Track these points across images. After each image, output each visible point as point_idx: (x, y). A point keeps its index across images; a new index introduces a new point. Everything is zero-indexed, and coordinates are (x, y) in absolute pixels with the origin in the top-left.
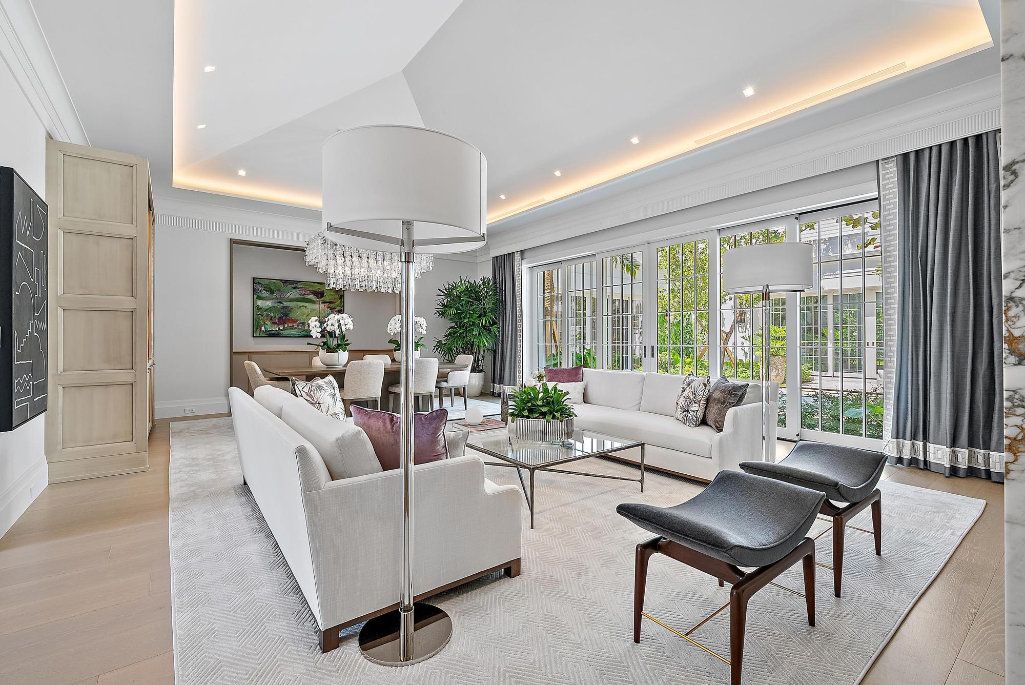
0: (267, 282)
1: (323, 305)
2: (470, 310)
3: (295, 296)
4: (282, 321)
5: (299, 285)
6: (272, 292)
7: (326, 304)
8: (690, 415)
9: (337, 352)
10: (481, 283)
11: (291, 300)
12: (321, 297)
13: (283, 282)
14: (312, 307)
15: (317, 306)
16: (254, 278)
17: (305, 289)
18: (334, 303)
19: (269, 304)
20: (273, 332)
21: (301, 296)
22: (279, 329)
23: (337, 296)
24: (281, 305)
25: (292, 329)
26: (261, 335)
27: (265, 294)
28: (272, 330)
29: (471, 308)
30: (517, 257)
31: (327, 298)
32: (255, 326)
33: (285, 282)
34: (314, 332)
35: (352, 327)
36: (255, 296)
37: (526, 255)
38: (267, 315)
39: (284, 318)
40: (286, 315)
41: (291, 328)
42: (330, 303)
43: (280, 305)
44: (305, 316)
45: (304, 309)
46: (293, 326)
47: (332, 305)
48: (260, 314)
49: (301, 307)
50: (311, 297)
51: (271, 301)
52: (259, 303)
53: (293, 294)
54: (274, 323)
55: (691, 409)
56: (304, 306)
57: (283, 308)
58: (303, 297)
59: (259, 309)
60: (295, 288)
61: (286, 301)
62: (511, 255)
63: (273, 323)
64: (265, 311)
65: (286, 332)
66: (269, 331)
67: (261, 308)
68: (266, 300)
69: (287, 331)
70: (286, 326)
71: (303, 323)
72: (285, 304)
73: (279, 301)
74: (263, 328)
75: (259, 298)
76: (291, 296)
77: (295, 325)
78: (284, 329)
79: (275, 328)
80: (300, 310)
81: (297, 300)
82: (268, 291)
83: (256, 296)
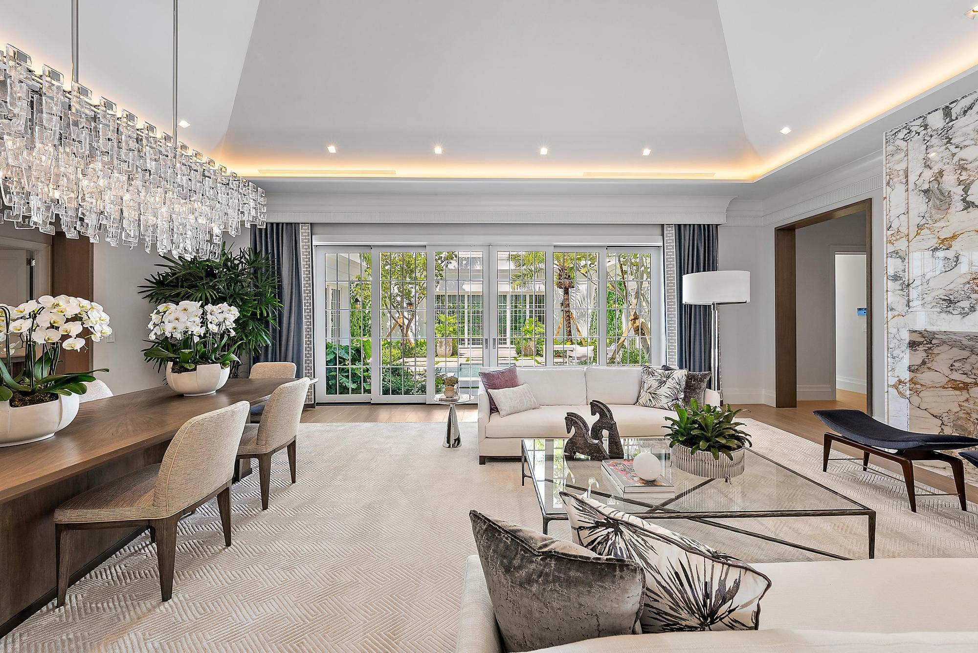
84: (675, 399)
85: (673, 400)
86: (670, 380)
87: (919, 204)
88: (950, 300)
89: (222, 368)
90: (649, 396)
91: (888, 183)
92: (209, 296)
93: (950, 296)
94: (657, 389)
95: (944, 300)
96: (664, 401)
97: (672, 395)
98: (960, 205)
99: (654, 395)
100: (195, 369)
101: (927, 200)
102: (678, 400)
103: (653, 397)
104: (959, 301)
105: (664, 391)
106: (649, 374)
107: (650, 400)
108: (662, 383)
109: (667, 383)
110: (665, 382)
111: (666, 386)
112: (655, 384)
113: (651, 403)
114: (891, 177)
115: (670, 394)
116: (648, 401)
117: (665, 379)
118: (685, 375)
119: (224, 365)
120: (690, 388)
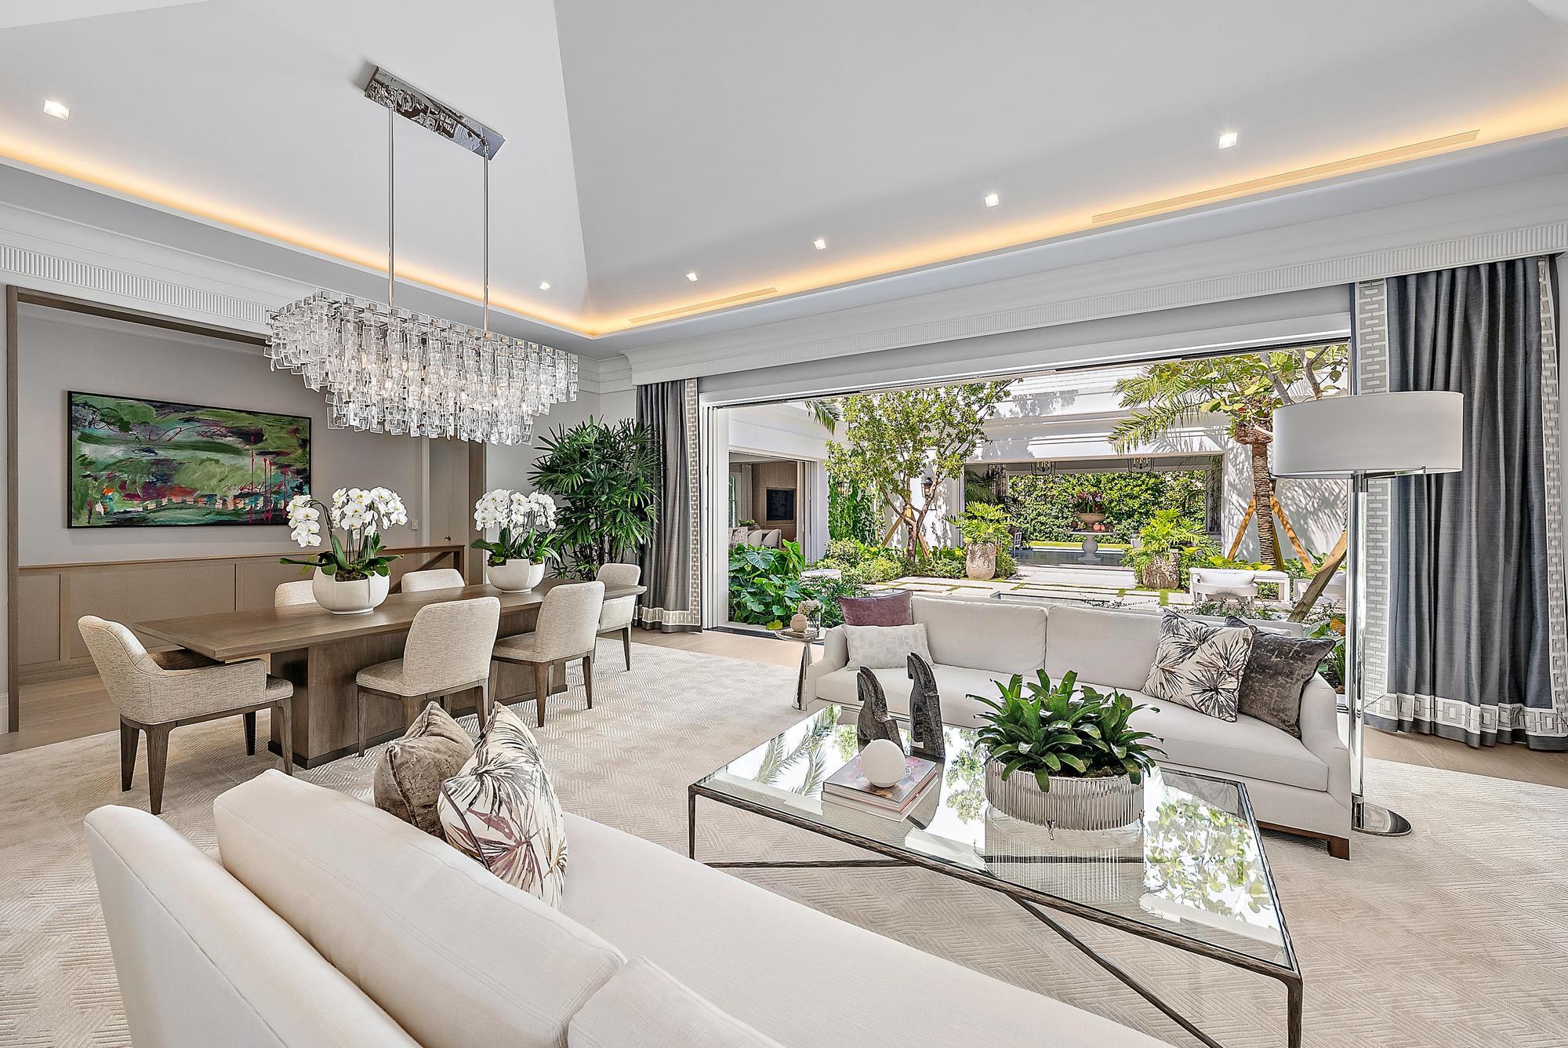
0: (111, 403)
1: (259, 460)
2: (611, 479)
3: (190, 436)
4: (151, 491)
5: (198, 415)
6: (125, 427)
7: (269, 458)
8: (1222, 699)
9: (366, 577)
10: (618, 427)
11: (179, 446)
12: (255, 443)
13: (154, 407)
14: (233, 463)
15: (246, 461)
16: (70, 394)
17: (215, 423)
18: (287, 454)
19: (116, 452)
20: (129, 516)
21: (205, 439)
22: (145, 509)
23: (295, 442)
24: (151, 457)
25: (181, 508)
26: (93, 522)
27: (102, 430)
28: (126, 512)
29: (612, 475)
30: (690, 389)
31: (270, 444)
32: (76, 503)
33: (162, 406)
34: (304, 534)
35: (403, 520)
36: (76, 435)
37: (705, 385)
38: (111, 478)
39: (159, 484)
40: (165, 478)
41: (178, 506)
42: (278, 454)
43: (148, 457)
44: (214, 482)
45: (213, 468)
46: (184, 502)
47: (282, 460)
48: (89, 476)
49: (203, 461)
50: (230, 440)
51: (122, 447)
52: (87, 450)
53: (184, 433)
54: (132, 496)
55: (1223, 687)
56: (212, 460)
57: (157, 462)
58: (210, 440)
59: (86, 463)
60: (188, 420)
61: (165, 447)
62: (678, 384)
63: (128, 495)
64: (105, 469)
65: (164, 516)
66: (115, 514)
67: (92, 463)
68: (108, 444)
69: (167, 513)
70: (165, 501)
71: (211, 497)
72: (162, 454)
73: (144, 446)
74: (99, 508)
75: (86, 438)
76: (178, 438)
77: (190, 500)
78: (160, 508)
79: (135, 507)
80: (201, 467)
81: (195, 446)
82: (113, 424)
83: (79, 434)
84: (1211, 690)
85: (1205, 691)
86: (1205, 646)
89: (531, 564)
90: (1160, 676)
92: (575, 483)
94: (1176, 662)
96: (1186, 691)
97: (1203, 679)
99: (1169, 674)
100: (504, 563)
102: (1218, 692)
103: (1167, 679)
105: (1189, 668)
106: (1168, 630)
107: (1161, 684)
108: (1188, 650)
109: (1198, 652)
110: (1194, 649)
111: (1195, 658)
112: (1175, 652)
113: (1163, 691)
115: (1199, 675)
116: (1159, 685)
117: (1195, 644)
118: (1245, 640)
119: (534, 560)
120: (1264, 672)
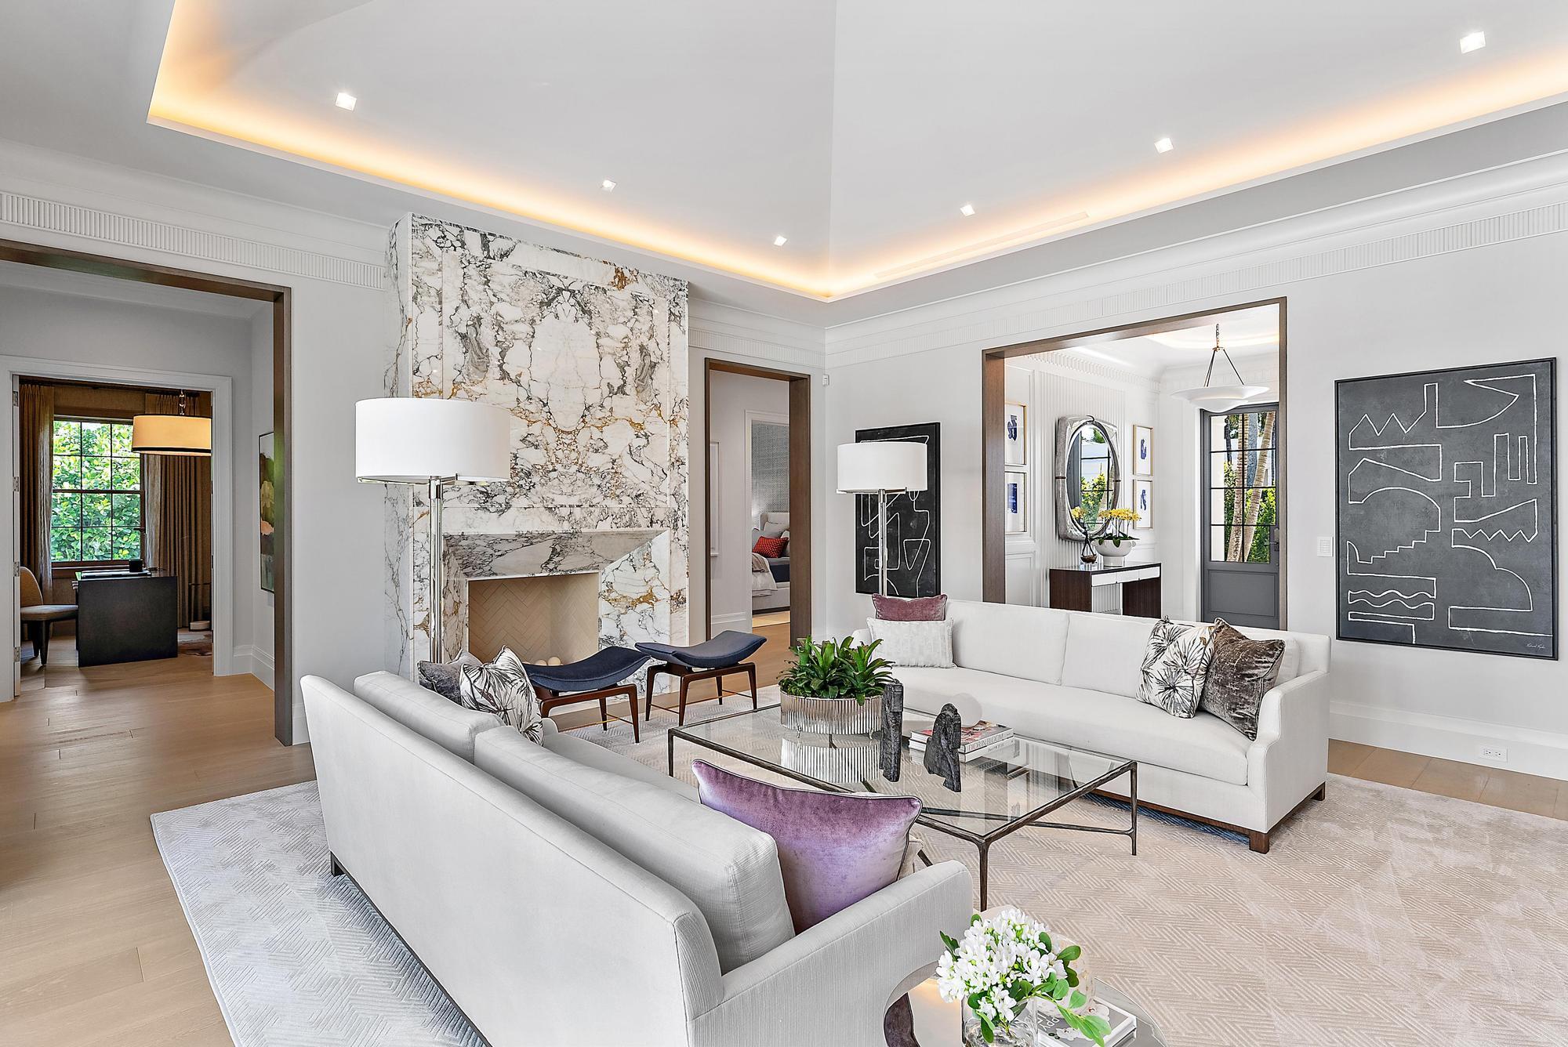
87: (455, 353)
88: (487, 493)
91: (415, 299)
93: (488, 488)
95: (482, 492)
98: (497, 374)
101: (464, 350)
104: (496, 495)
114: (420, 290)
